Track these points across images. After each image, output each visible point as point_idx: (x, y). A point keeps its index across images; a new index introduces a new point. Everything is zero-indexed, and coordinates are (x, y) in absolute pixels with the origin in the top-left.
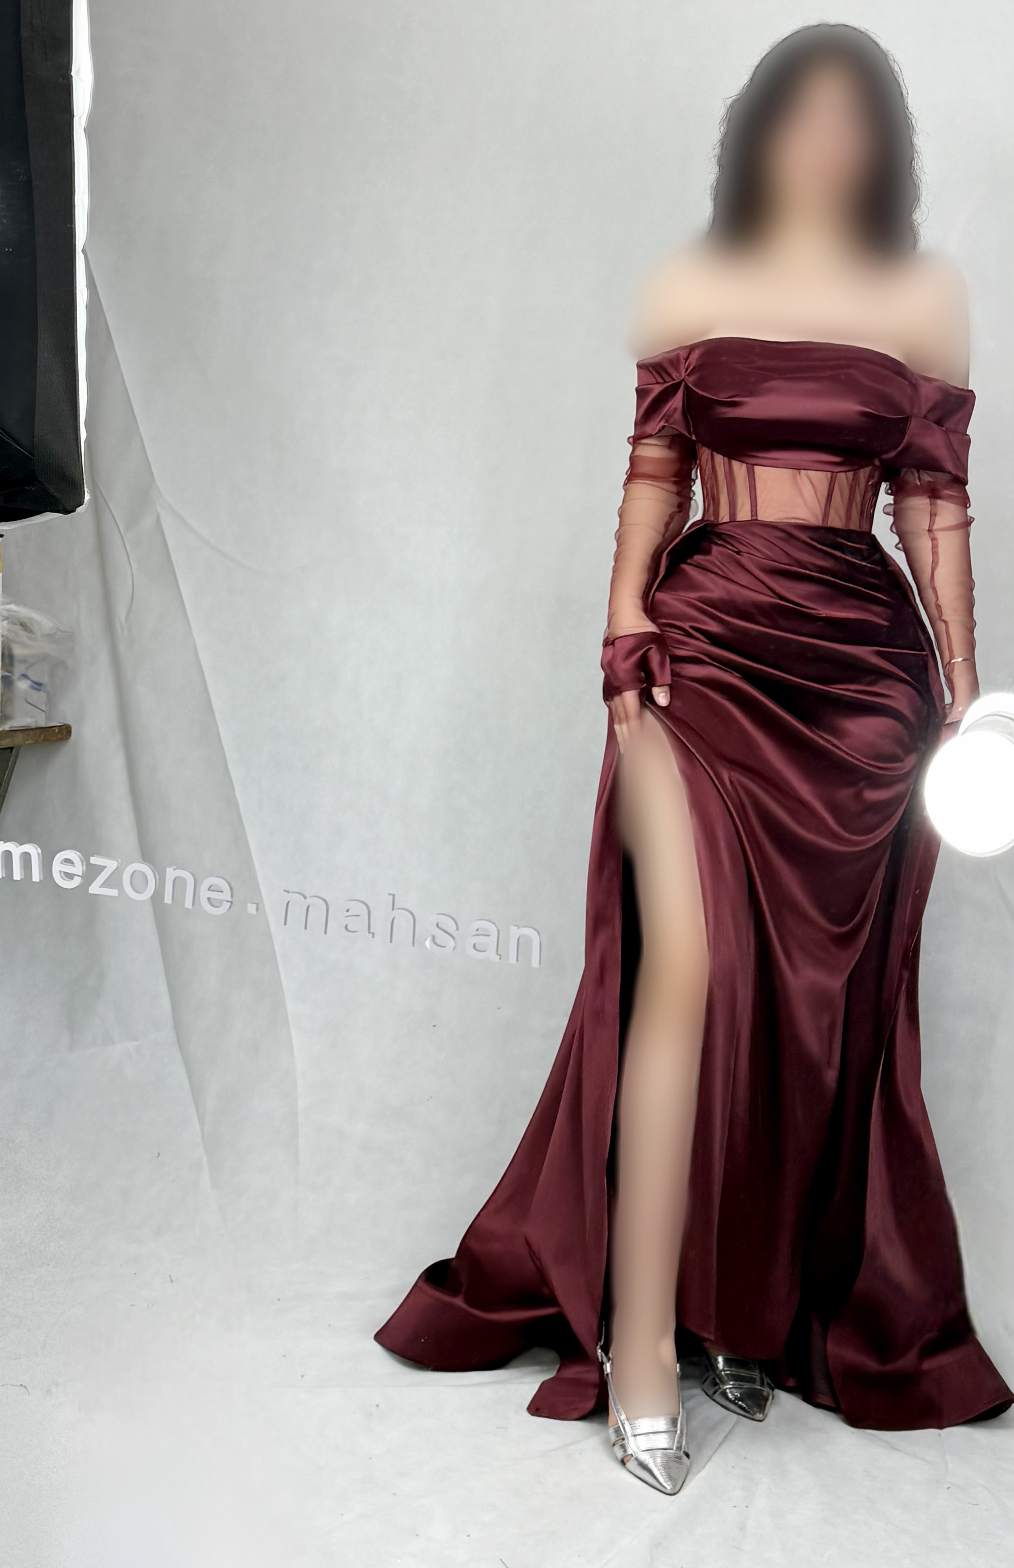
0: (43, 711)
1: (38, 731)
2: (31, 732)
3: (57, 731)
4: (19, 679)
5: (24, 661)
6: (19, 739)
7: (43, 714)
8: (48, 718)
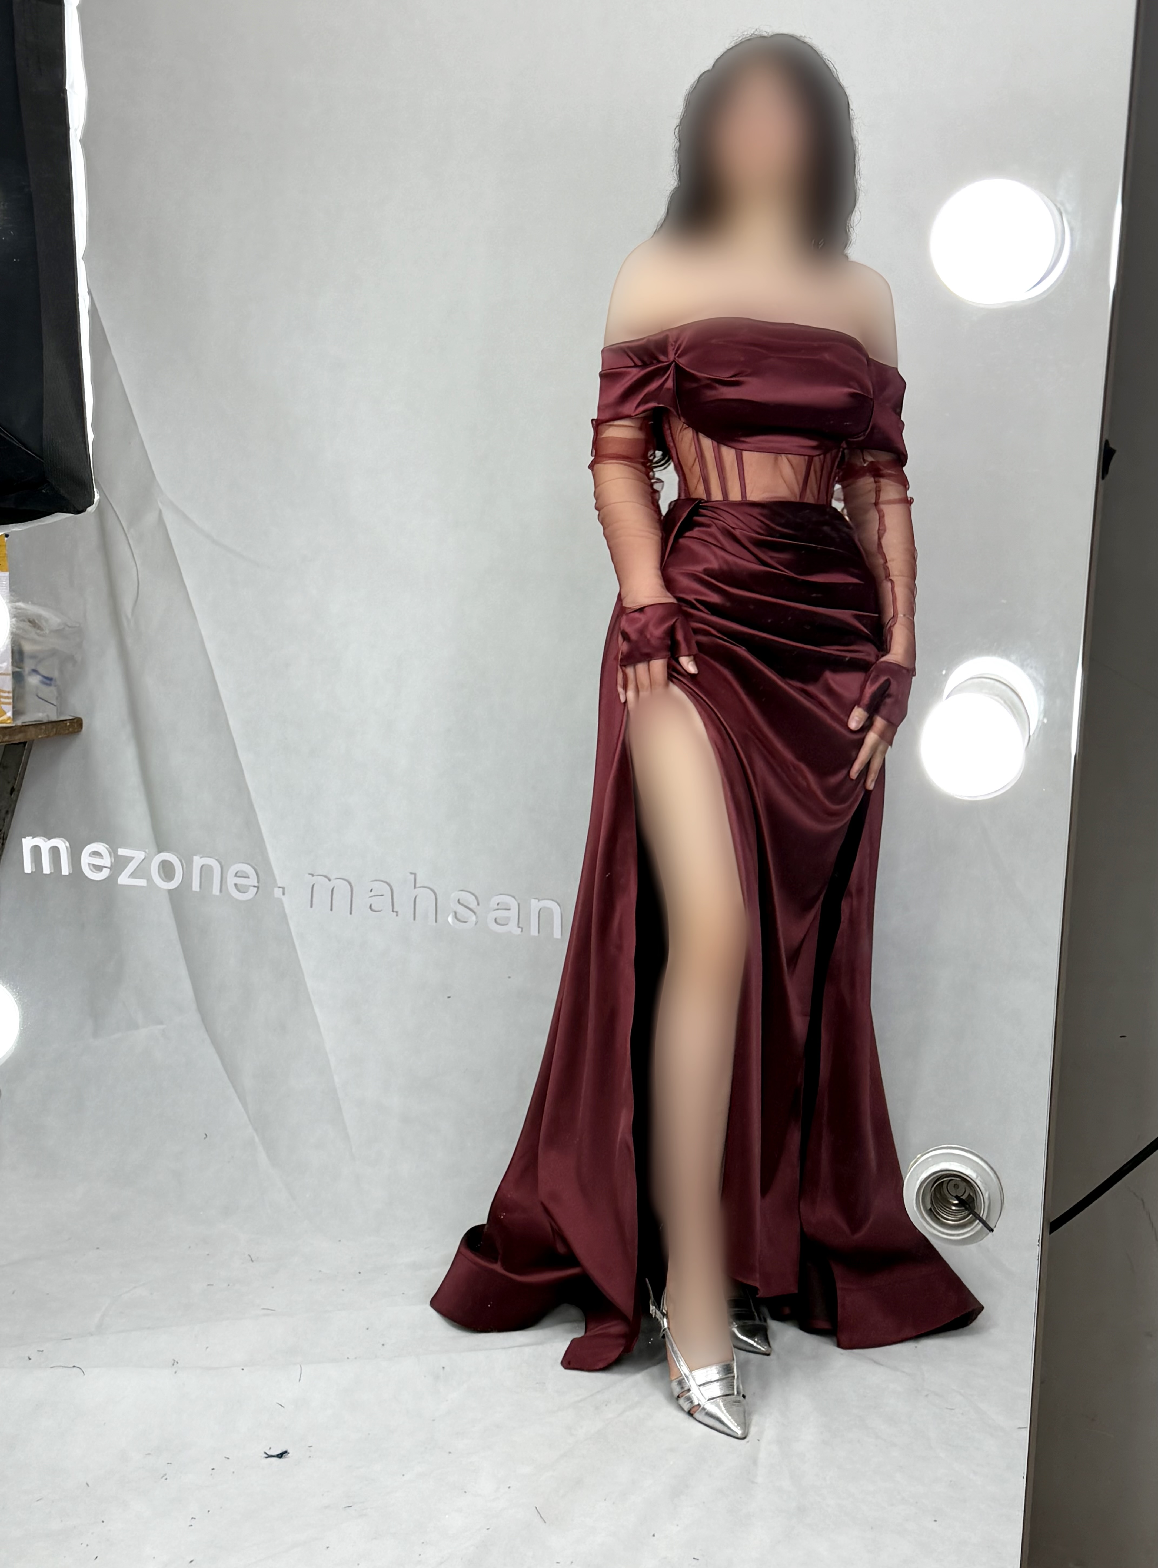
0: (55, 705)
1: (50, 726)
2: (44, 727)
3: (68, 724)
4: (30, 674)
5: (33, 657)
6: (31, 734)
7: (55, 708)
8: (60, 713)
